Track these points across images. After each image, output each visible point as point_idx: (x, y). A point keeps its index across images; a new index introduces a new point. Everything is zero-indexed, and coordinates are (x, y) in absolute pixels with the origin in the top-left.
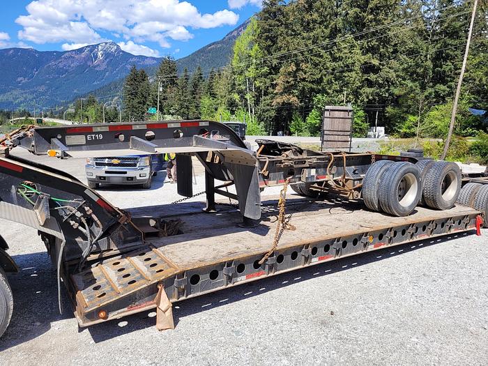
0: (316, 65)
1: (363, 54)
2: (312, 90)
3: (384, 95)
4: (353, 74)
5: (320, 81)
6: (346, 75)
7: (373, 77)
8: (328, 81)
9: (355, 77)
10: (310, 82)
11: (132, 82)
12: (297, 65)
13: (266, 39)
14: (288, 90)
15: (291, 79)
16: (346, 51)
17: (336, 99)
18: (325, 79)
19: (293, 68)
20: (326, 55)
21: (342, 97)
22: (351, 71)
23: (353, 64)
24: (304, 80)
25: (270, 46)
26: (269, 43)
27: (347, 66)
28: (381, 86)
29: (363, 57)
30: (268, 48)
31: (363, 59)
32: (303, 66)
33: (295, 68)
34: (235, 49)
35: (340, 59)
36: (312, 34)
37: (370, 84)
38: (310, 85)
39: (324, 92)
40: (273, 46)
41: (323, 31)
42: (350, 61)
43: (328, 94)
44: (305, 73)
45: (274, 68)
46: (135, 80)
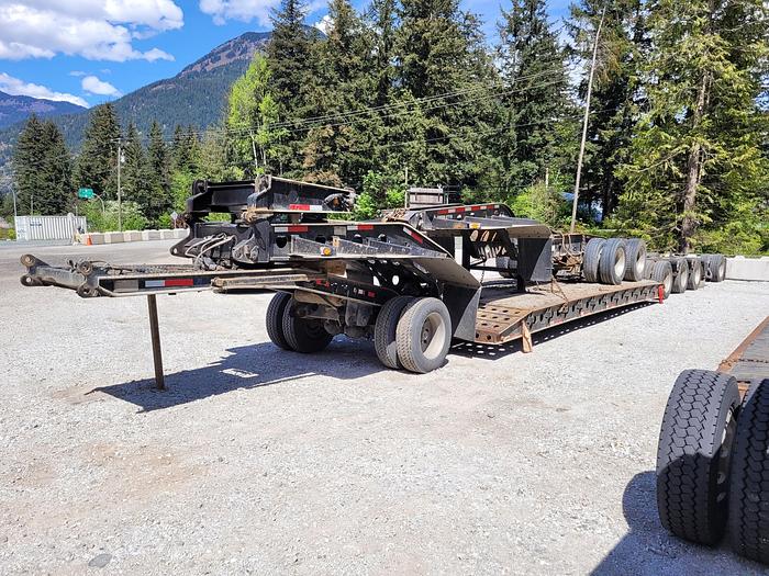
0: (361, 128)
1: (428, 117)
2: (358, 165)
3: (456, 173)
4: (415, 143)
5: (368, 153)
6: (406, 144)
7: (442, 148)
8: (381, 152)
9: (416, 146)
10: (355, 153)
11: (31, 144)
12: (336, 129)
13: (282, 87)
14: (323, 163)
15: (327, 148)
16: (404, 112)
17: (395, 178)
18: (377, 150)
19: (329, 131)
20: (376, 116)
21: (402, 175)
22: (412, 139)
23: (414, 129)
24: (345, 149)
25: (287, 98)
26: (288, 93)
27: (406, 132)
28: (453, 161)
29: (427, 121)
30: (285, 100)
31: (428, 123)
32: (344, 129)
33: (332, 133)
34: (233, 99)
35: (396, 122)
36: (354, 85)
37: (440, 158)
38: (355, 157)
39: (377, 167)
40: (293, 97)
41: (369, 82)
42: (410, 125)
43: (383, 170)
44: (348, 140)
45: (297, 132)
46: (38, 140)
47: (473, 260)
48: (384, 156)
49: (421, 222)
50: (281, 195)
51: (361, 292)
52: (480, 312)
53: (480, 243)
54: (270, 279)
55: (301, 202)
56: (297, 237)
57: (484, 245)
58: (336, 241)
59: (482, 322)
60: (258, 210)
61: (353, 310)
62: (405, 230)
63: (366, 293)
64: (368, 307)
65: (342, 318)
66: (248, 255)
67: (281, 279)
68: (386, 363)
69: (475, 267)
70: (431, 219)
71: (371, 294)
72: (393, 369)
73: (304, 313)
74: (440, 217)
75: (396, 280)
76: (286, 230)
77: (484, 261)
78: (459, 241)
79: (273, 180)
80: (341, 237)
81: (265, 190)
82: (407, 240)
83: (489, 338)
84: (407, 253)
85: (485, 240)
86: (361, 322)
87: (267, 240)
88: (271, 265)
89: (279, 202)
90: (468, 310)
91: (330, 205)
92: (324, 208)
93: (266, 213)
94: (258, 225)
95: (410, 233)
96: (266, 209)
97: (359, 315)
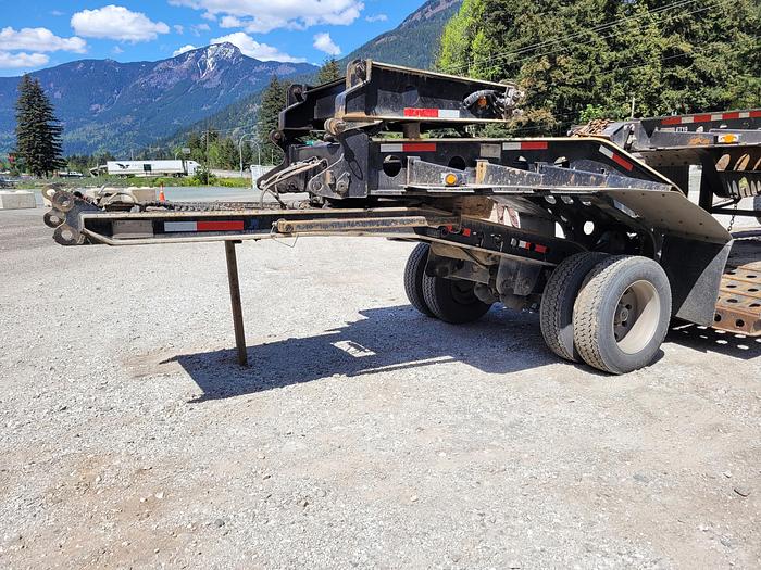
0: (583, 57)
1: (666, 36)
2: (576, 99)
3: (699, 101)
4: (647, 69)
5: (586, 86)
6: (635, 70)
7: (681, 72)
8: (604, 82)
9: (649, 72)
10: (573, 86)
11: (273, 103)
12: (552, 60)
13: (496, 21)
14: (535, 100)
15: (541, 83)
16: (635, 32)
17: (619, 112)
18: (599, 81)
19: (545, 64)
20: (600, 40)
21: (628, 108)
22: (643, 63)
23: (647, 52)
24: (562, 83)
25: (500, 32)
26: (502, 27)
27: (636, 56)
28: (694, 87)
29: (665, 40)
30: (498, 35)
31: (664, 43)
32: (561, 60)
33: (548, 66)
34: (445, 41)
35: (625, 46)
36: (576, 8)
37: (677, 84)
38: (573, 91)
39: (597, 101)
40: (507, 30)
42: (642, 48)
43: (604, 103)
44: (565, 72)
45: (508, 68)
46: (278, 99)
47: (717, 200)
48: (607, 86)
49: (632, 138)
50: (389, 94)
51: (523, 244)
52: (725, 280)
53: (732, 174)
54: (364, 223)
55: (424, 104)
56: (417, 160)
57: (738, 176)
58: (483, 166)
59: (729, 296)
60: (348, 115)
61: (508, 271)
62: (602, 149)
63: (532, 247)
64: (533, 268)
65: (492, 281)
66: (333, 186)
67: (383, 223)
68: (558, 351)
69: (719, 210)
70: (650, 134)
71: (540, 248)
72: (568, 362)
73: (445, 271)
74: (666, 130)
75: (589, 228)
76: (399, 148)
77: (737, 201)
78: (695, 173)
79: (375, 69)
80: (492, 160)
81: (361, 84)
82: (604, 166)
83: (740, 323)
84: (597, 184)
85: (742, 168)
86: (521, 288)
87: (364, 163)
88: (372, 202)
89: (386, 105)
90: (704, 278)
91: (473, 108)
92: (463, 114)
93: (361, 120)
94: (350, 141)
95: (610, 155)
96: (362, 114)
97: (519, 279)
